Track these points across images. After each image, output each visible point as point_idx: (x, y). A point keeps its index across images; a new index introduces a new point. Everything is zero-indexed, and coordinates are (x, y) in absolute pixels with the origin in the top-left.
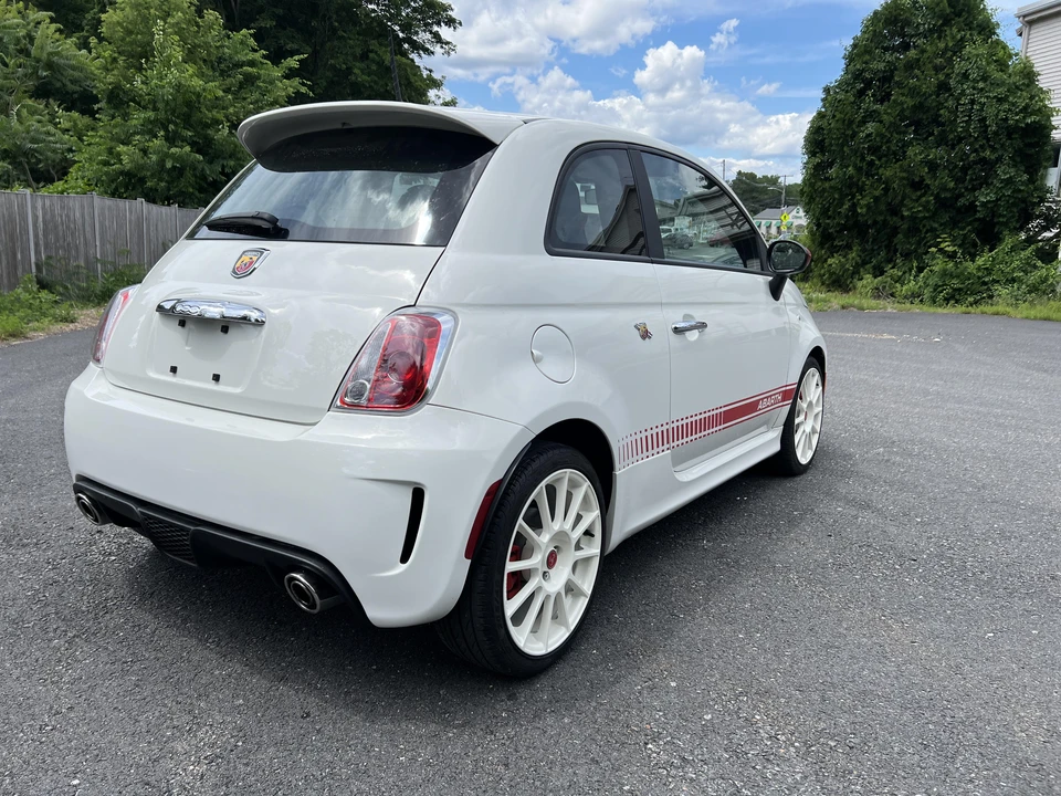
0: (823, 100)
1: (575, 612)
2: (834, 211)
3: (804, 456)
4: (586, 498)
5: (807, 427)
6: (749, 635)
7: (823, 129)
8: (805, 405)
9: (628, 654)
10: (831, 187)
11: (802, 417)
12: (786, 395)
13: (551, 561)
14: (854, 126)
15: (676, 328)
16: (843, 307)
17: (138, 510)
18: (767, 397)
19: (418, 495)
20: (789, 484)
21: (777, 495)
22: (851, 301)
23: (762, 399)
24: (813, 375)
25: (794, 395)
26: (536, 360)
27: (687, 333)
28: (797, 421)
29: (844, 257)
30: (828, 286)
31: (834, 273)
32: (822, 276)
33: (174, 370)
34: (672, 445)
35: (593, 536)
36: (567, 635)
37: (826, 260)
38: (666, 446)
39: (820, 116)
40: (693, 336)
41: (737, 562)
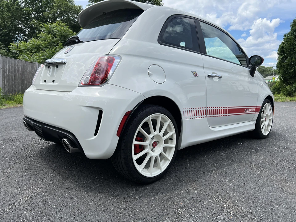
0: (284, 39)
1: (164, 165)
2: (288, 72)
3: (265, 133)
4: (169, 125)
5: (267, 123)
6: (230, 180)
7: (284, 47)
8: (265, 115)
9: (183, 182)
10: (287, 65)
11: (264, 119)
12: (257, 110)
13: (155, 145)
14: (294, 46)
15: (209, 75)
16: (291, 101)
17: (32, 122)
18: (249, 108)
19: (101, 112)
20: (259, 141)
21: (253, 144)
22: (293, 99)
23: (247, 109)
24: (268, 106)
25: (260, 110)
26: (149, 74)
27: (213, 78)
28: (261, 120)
29: (292, 86)
30: (286, 95)
31: (288, 91)
32: (284, 92)
33: (45, 81)
34: (207, 116)
35: (172, 140)
36: (161, 172)
37: (285, 87)
38: (205, 116)
39: (283, 43)
40: (216, 79)
41: (232, 160)
